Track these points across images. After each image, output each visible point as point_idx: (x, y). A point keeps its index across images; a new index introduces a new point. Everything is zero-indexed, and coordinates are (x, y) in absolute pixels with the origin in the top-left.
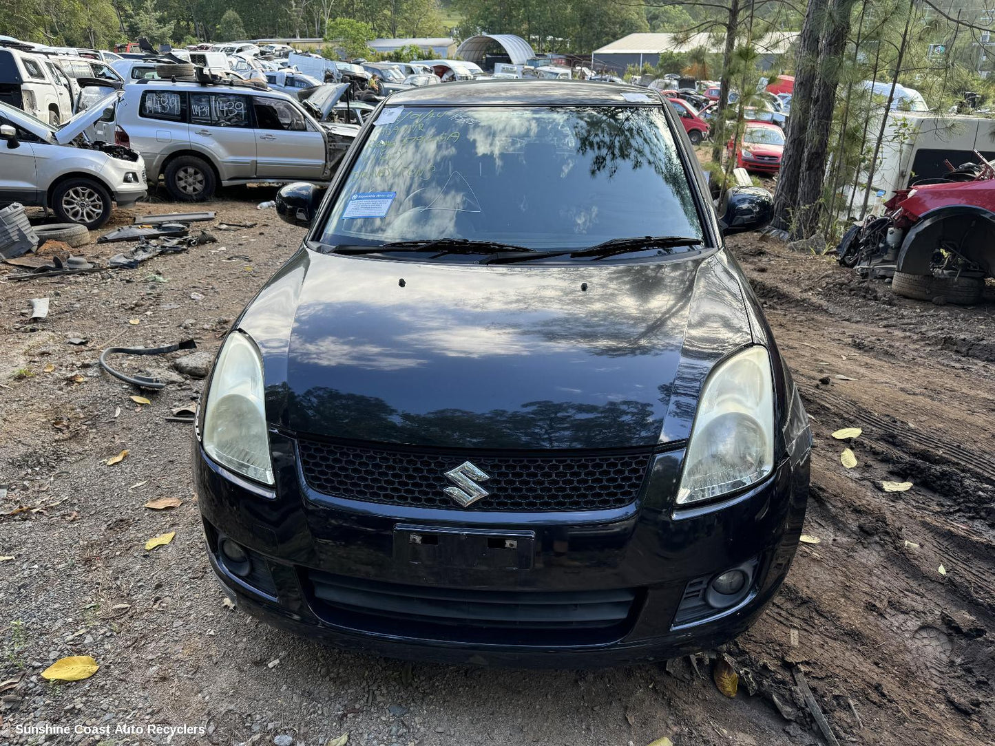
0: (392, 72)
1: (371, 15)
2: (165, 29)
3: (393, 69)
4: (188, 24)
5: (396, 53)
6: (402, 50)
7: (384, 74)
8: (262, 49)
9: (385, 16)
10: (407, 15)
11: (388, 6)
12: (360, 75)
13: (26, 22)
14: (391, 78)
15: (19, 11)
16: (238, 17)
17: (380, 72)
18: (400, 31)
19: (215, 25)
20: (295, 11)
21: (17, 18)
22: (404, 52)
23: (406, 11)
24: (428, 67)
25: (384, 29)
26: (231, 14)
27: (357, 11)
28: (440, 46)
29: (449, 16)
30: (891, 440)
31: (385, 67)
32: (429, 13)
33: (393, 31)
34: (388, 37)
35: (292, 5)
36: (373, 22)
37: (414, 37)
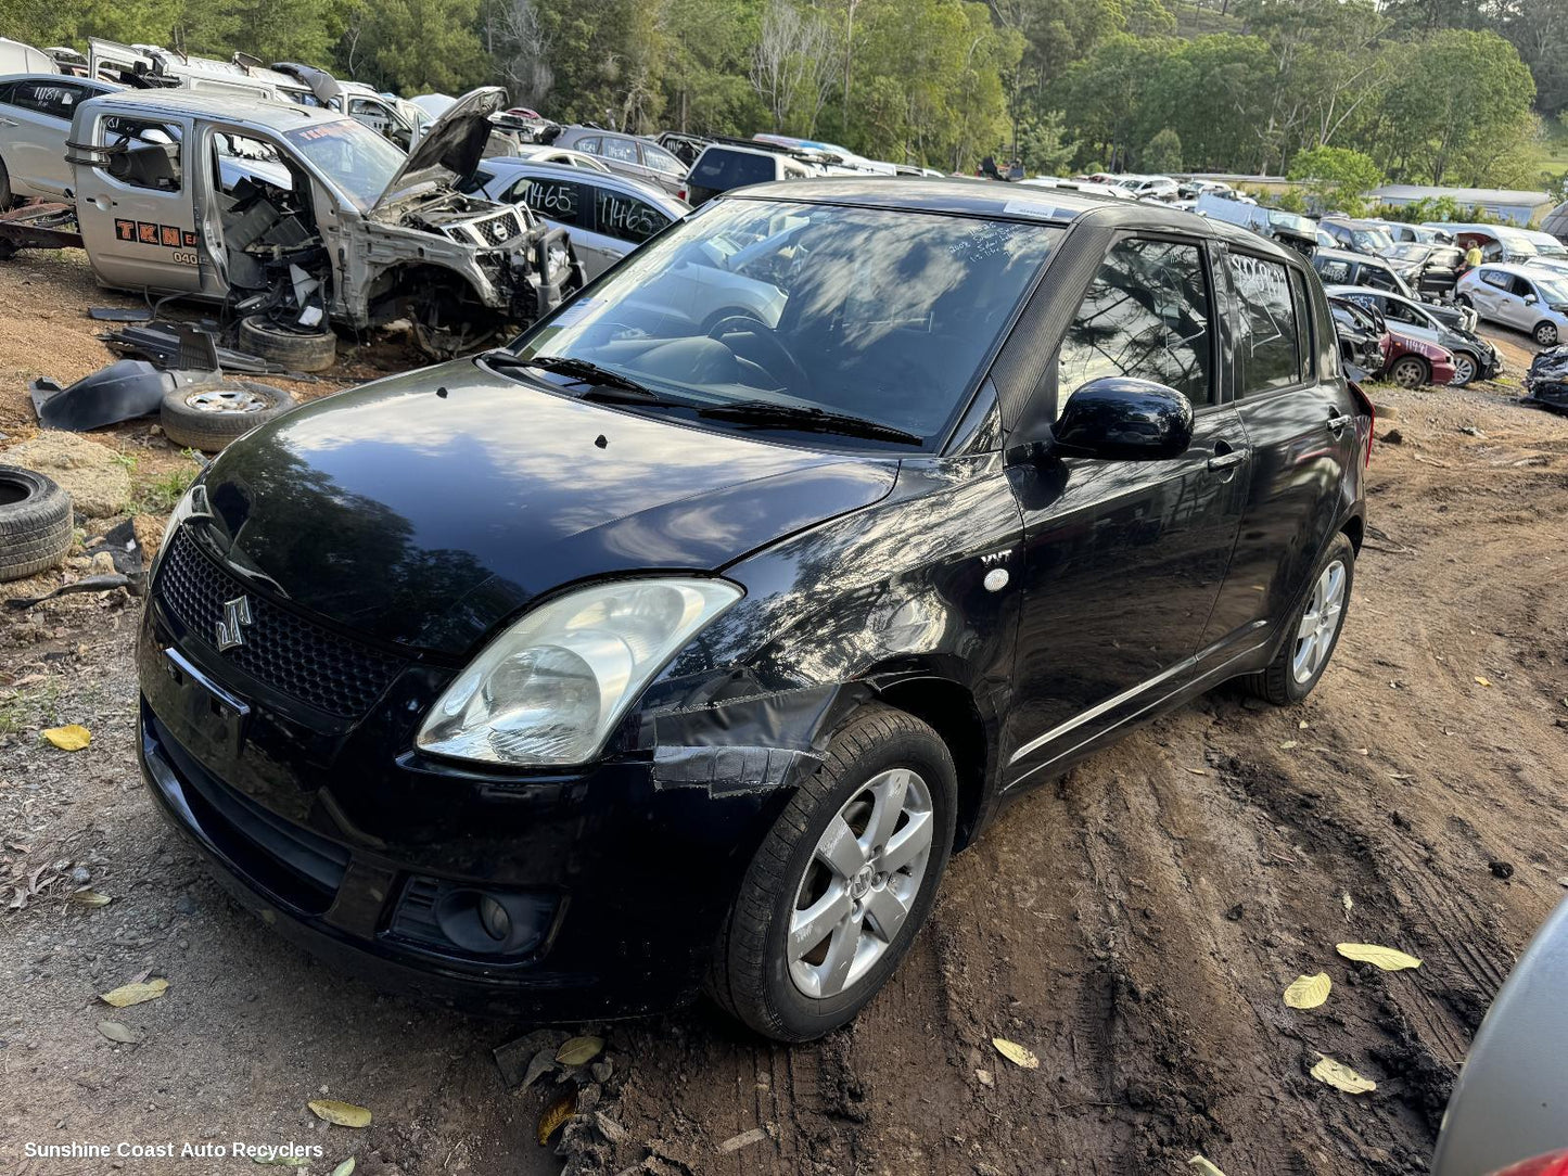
0: (1374, 236)
1: (1404, 146)
2: (1065, 151)
3: (1377, 231)
4: (1105, 147)
5: (1412, 209)
6: (1424, 203)
7: (1357, 238)
8: (1183, 186)
9: (1430, 149)
10: (1472, 149)
11: (1442, 133)
12: (1306, 235)
13: (887, 132)
14: (1366, 245)
15: (882, 118)
16: (1177, 139)
17: (1350, 234)
18: (1451, 174)
19: (1141, 151)
20: (1271, 135)
21: (878, 127)
22: (1425, 209)
23: (1471, 143)
24: (1447, 234)
25: (1422, 170)
26: (1168, 135)
27: (1380, 138)
28: (1519, 205)
29: (1553, 154)
30: (1462, 1007)
31: (1362, 227)
32: (1517, 148)
33: (1436, 176)
34: (1424, 184)
35: (1267, 125)
36: (1403, 158)
37: (1474, 186)
